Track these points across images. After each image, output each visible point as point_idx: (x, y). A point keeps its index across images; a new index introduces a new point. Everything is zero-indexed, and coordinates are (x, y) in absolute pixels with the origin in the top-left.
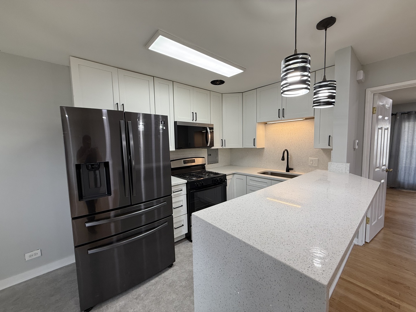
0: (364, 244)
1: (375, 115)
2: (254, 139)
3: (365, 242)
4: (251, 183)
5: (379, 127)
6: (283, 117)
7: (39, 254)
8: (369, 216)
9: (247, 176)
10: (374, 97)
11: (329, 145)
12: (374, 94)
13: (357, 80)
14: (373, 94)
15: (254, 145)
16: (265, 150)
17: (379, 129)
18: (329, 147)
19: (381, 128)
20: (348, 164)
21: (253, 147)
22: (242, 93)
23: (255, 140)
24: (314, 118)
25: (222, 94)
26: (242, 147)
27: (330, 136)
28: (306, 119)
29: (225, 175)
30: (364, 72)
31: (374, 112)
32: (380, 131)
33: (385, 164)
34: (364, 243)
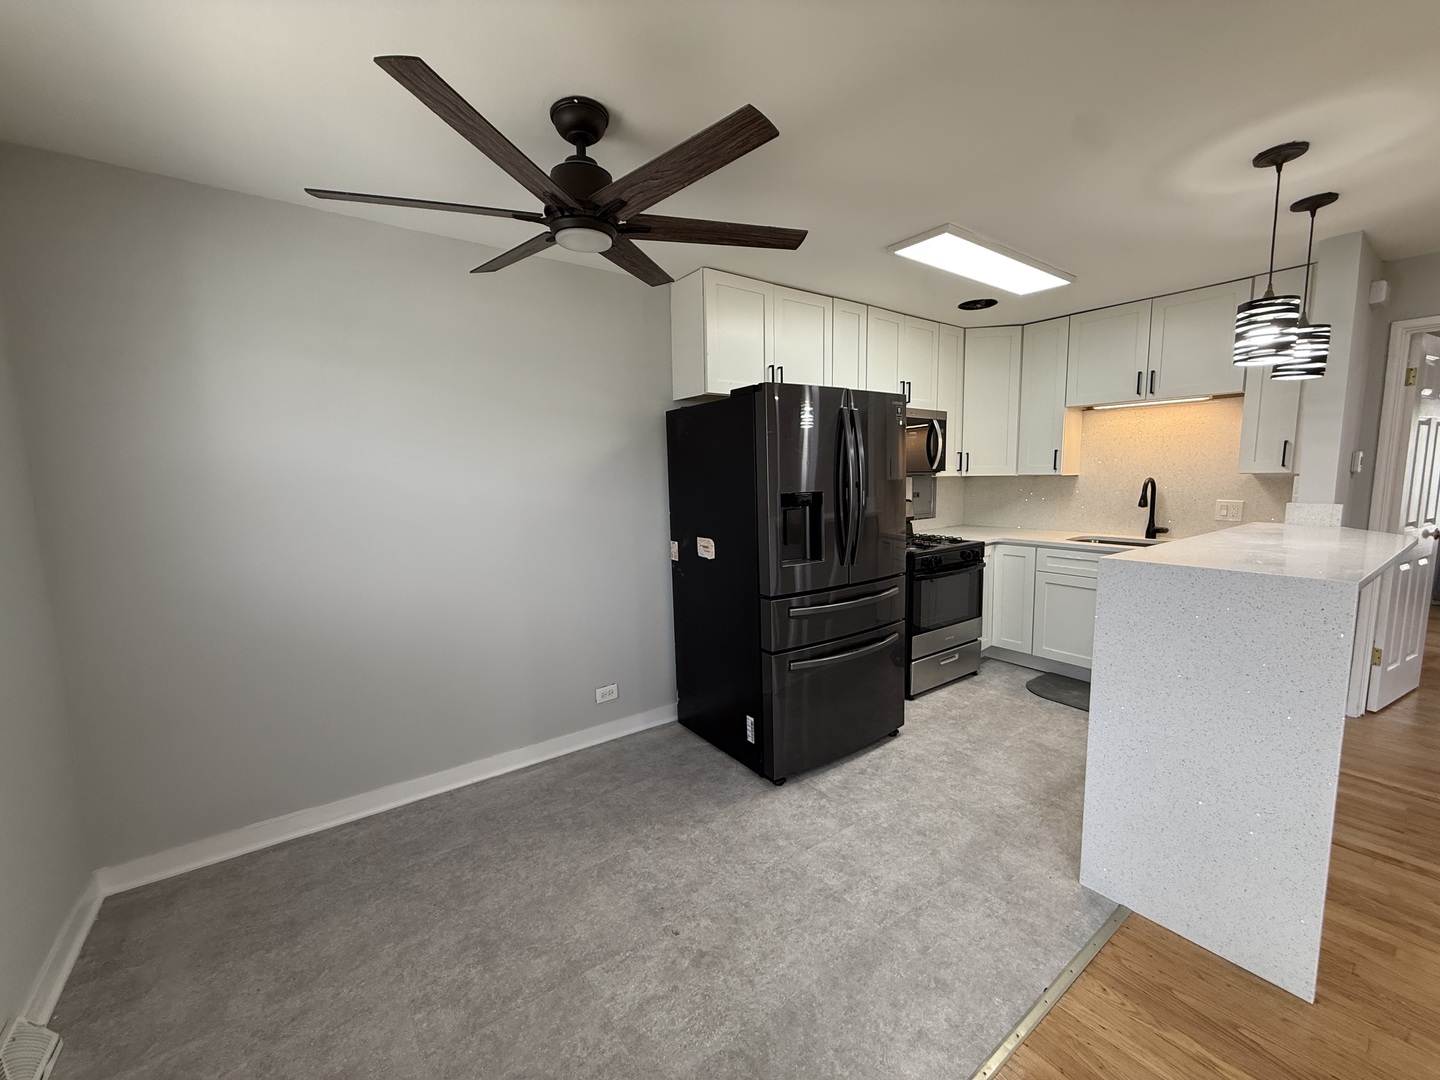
0: (1362, 715)
1: (1413, 389)
2: (1056, 451)
3: (1366, 711)
4: (1051, 564)
5: (1422, 418)
6: (1151, 392)
7: (615, 696)
8: (1381, 646)
9: (1037, 546)
10: (1413, 342)
11: (1283, 465)
12: (1413, 336)
13: (1372, 302)
14: (1409, 335)
15: (1055, 468)
16: (1081, 480)
17: (1421, 423)
18: (1284, 470)
19: (1428, 422)
20: (1340, 507)
21: (1053, 473)
22: (1023, 325)
23: (1058, 453)
24: (1242, 395)
25: (965, 329)
26: (1014, 474)
27: (1286, 442)
28: (1215, 397)
29: (982, 545)
30: (1390, 284)
31: (1411, 381)
32: (1424, 428)
33: (1433, 517)
34: (1363, 712)
